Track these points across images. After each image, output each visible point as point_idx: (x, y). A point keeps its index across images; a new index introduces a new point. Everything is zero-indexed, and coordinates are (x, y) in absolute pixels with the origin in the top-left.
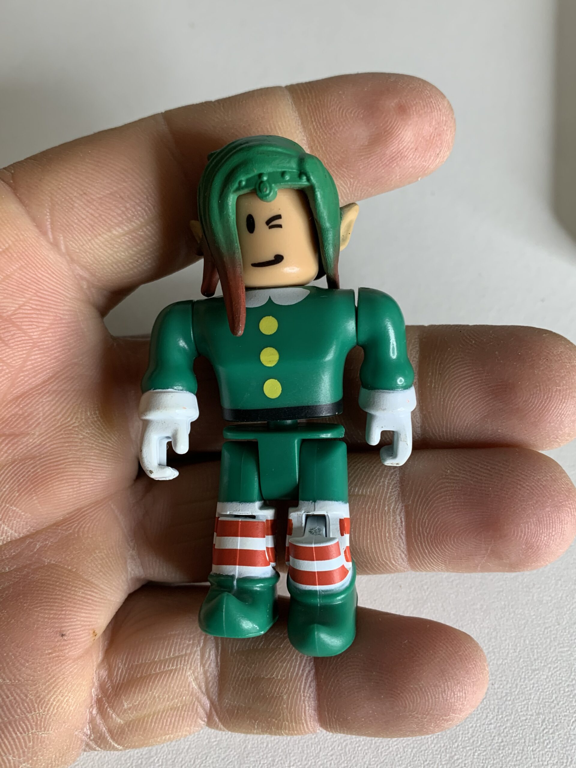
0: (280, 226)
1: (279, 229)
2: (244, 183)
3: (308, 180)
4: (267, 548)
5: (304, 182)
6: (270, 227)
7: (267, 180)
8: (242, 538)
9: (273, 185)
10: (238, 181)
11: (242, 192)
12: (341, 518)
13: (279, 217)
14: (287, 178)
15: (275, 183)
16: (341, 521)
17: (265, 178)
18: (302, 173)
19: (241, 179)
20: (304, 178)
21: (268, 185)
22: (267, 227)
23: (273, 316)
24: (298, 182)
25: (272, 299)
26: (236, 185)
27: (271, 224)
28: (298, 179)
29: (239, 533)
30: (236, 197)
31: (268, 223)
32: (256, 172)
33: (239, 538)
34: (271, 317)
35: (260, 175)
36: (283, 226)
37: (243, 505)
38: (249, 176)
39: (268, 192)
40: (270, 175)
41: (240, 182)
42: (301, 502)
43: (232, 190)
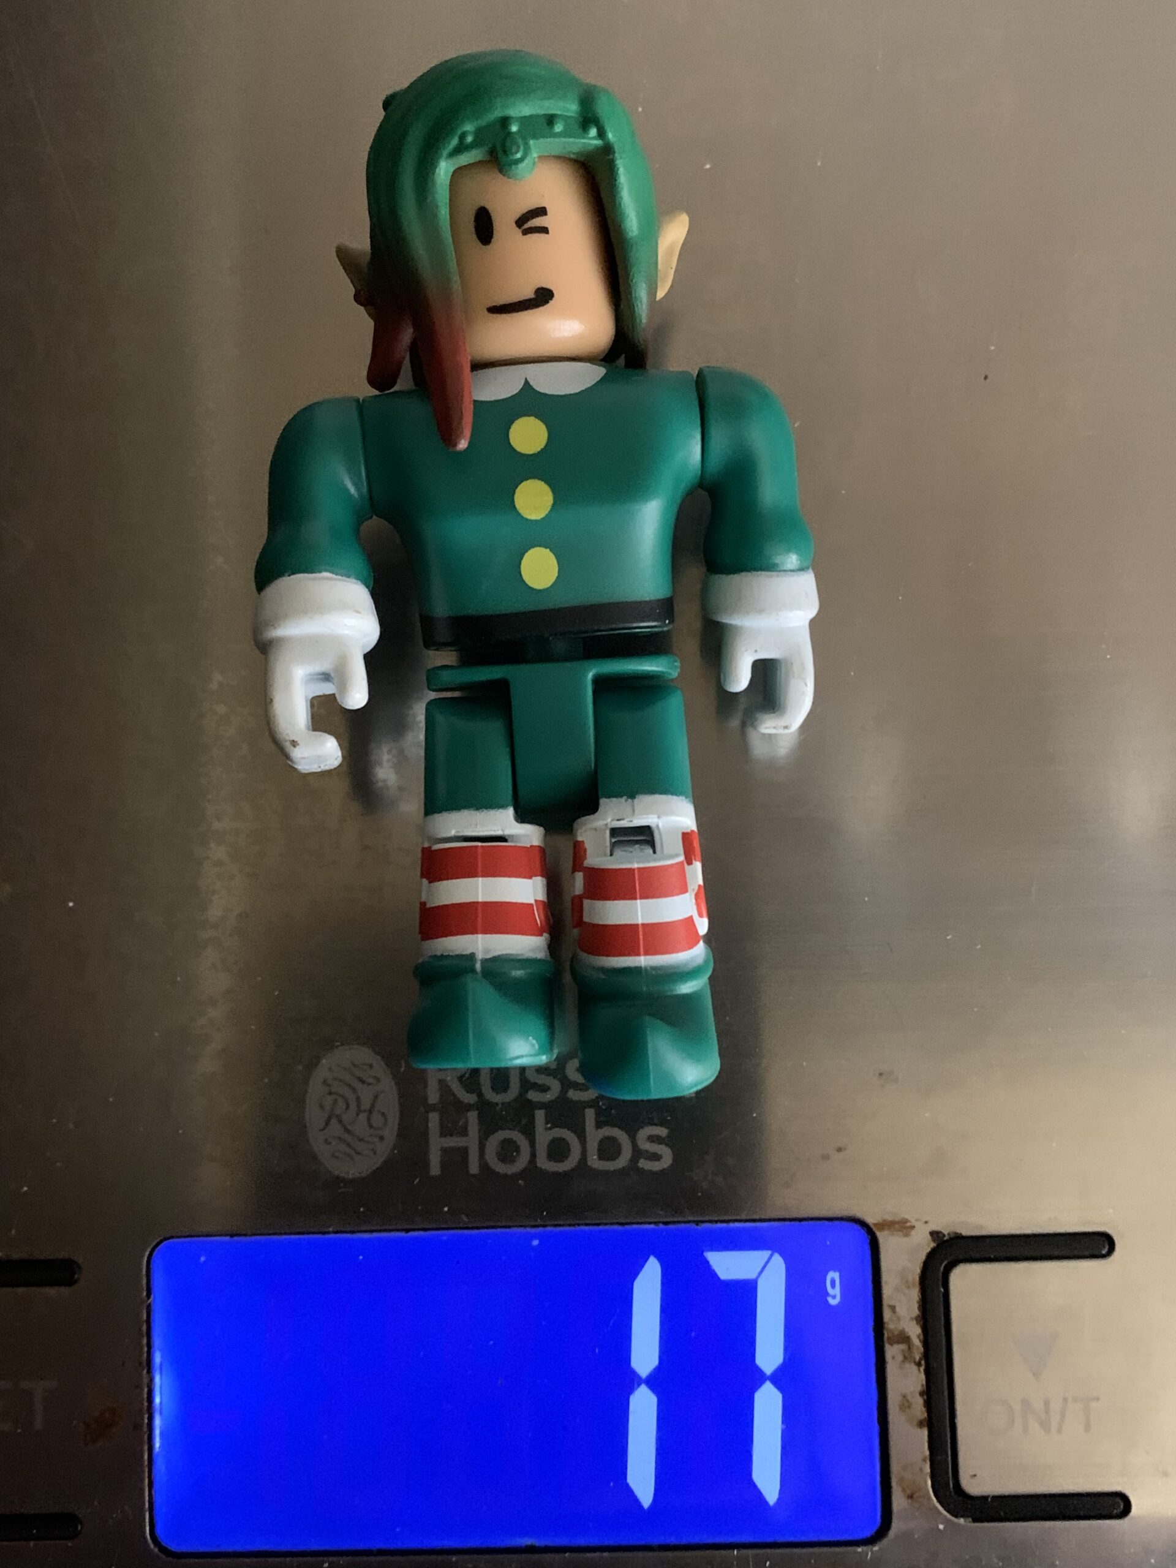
0: (544, 230)
1: (543, 236)
2: (469, 139)
3: (601, 134)
4: (536, 901)
5: (591, 139)
6: (526, 232)
7: (519, 131)
8: (485, 879)
9: (531, 142)
10: (459, 133)
11: (464, 159)
12: (685, 831)
13: (542, 212)
14: (558, 128)
15: (535, 137)
16: (686, 837)
17: (514, 128)
18: (588, 119)
19: (465, 129)
20: (593, 132)
21: (520, 141)
22: (518, 232)
23: (536, 417)
24: (578, 137)
25: (531, 383)
26: (455, 142)
27: (526, 226)
28: (580, 131)
29: (480, 869)
30: (452, 170)
31: (521, 222)
32: (498, 113)
33: (480, 879)
34: (532, 418)
35: (505, 121)
36: (550, 231)
37: (483, 814)
38: (483, 122)
39: (519, 156)
40: (524, 121)
41: (462, 137)
42: (603, 801)
43: (445, 153)
